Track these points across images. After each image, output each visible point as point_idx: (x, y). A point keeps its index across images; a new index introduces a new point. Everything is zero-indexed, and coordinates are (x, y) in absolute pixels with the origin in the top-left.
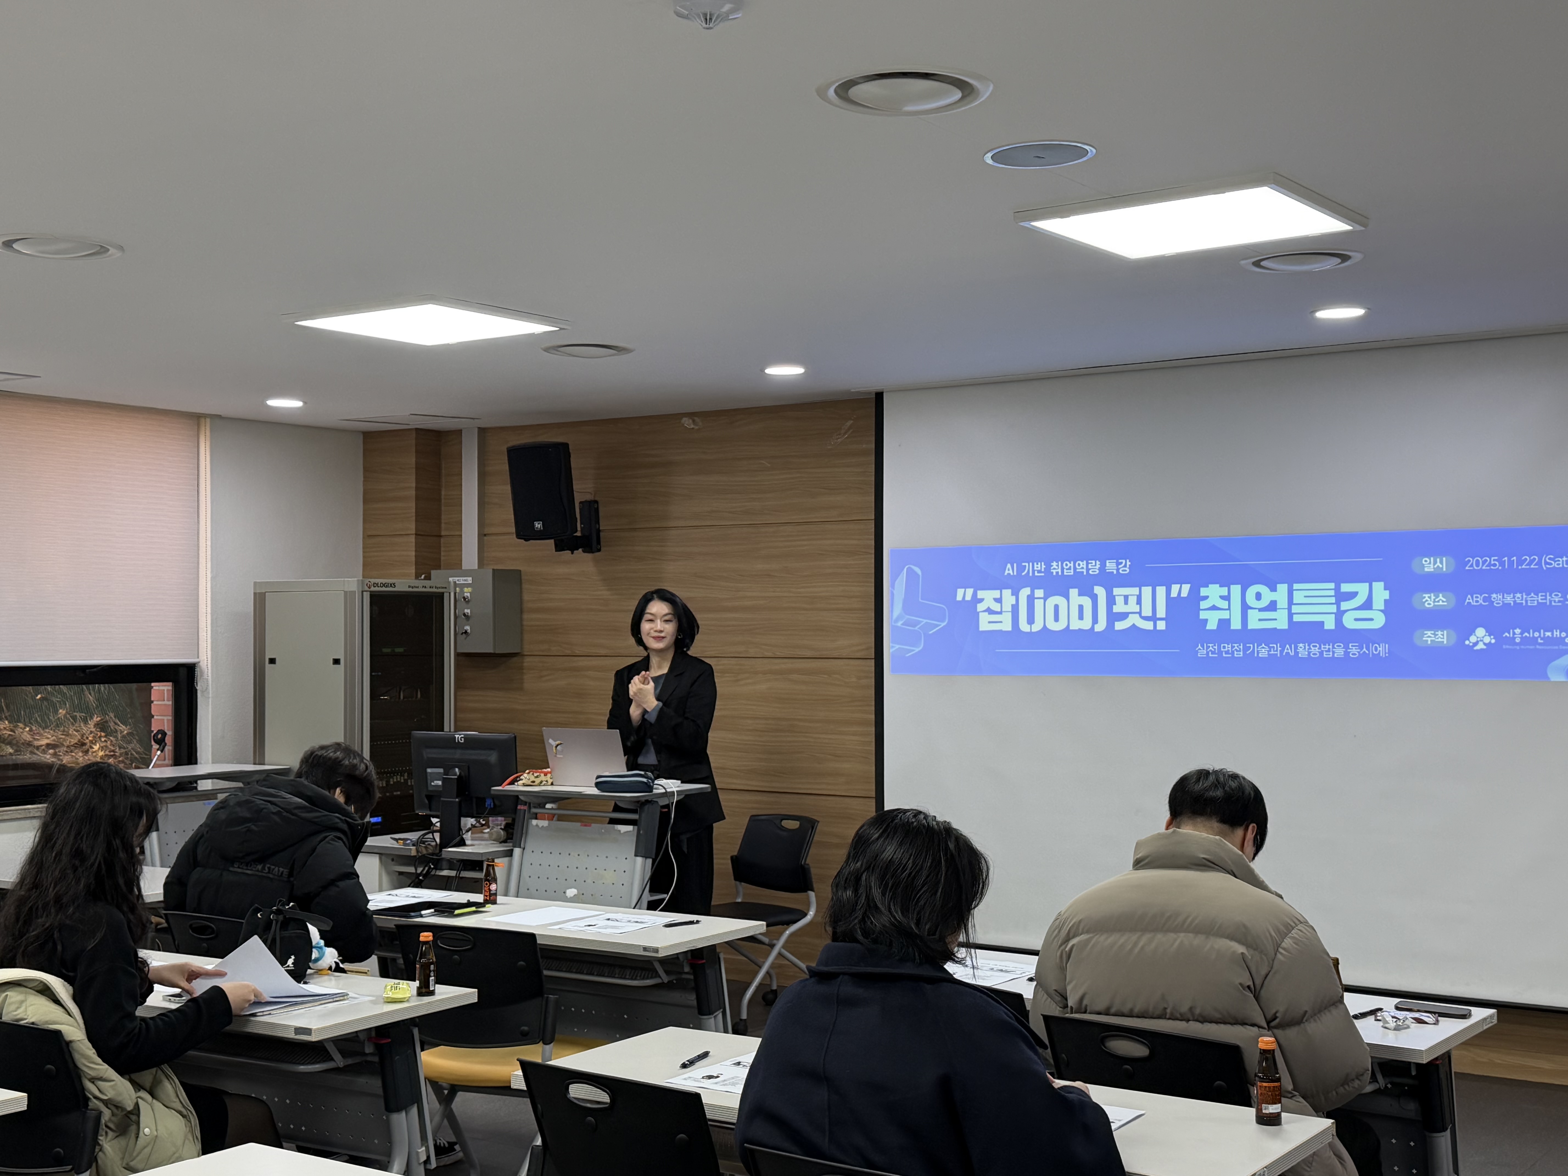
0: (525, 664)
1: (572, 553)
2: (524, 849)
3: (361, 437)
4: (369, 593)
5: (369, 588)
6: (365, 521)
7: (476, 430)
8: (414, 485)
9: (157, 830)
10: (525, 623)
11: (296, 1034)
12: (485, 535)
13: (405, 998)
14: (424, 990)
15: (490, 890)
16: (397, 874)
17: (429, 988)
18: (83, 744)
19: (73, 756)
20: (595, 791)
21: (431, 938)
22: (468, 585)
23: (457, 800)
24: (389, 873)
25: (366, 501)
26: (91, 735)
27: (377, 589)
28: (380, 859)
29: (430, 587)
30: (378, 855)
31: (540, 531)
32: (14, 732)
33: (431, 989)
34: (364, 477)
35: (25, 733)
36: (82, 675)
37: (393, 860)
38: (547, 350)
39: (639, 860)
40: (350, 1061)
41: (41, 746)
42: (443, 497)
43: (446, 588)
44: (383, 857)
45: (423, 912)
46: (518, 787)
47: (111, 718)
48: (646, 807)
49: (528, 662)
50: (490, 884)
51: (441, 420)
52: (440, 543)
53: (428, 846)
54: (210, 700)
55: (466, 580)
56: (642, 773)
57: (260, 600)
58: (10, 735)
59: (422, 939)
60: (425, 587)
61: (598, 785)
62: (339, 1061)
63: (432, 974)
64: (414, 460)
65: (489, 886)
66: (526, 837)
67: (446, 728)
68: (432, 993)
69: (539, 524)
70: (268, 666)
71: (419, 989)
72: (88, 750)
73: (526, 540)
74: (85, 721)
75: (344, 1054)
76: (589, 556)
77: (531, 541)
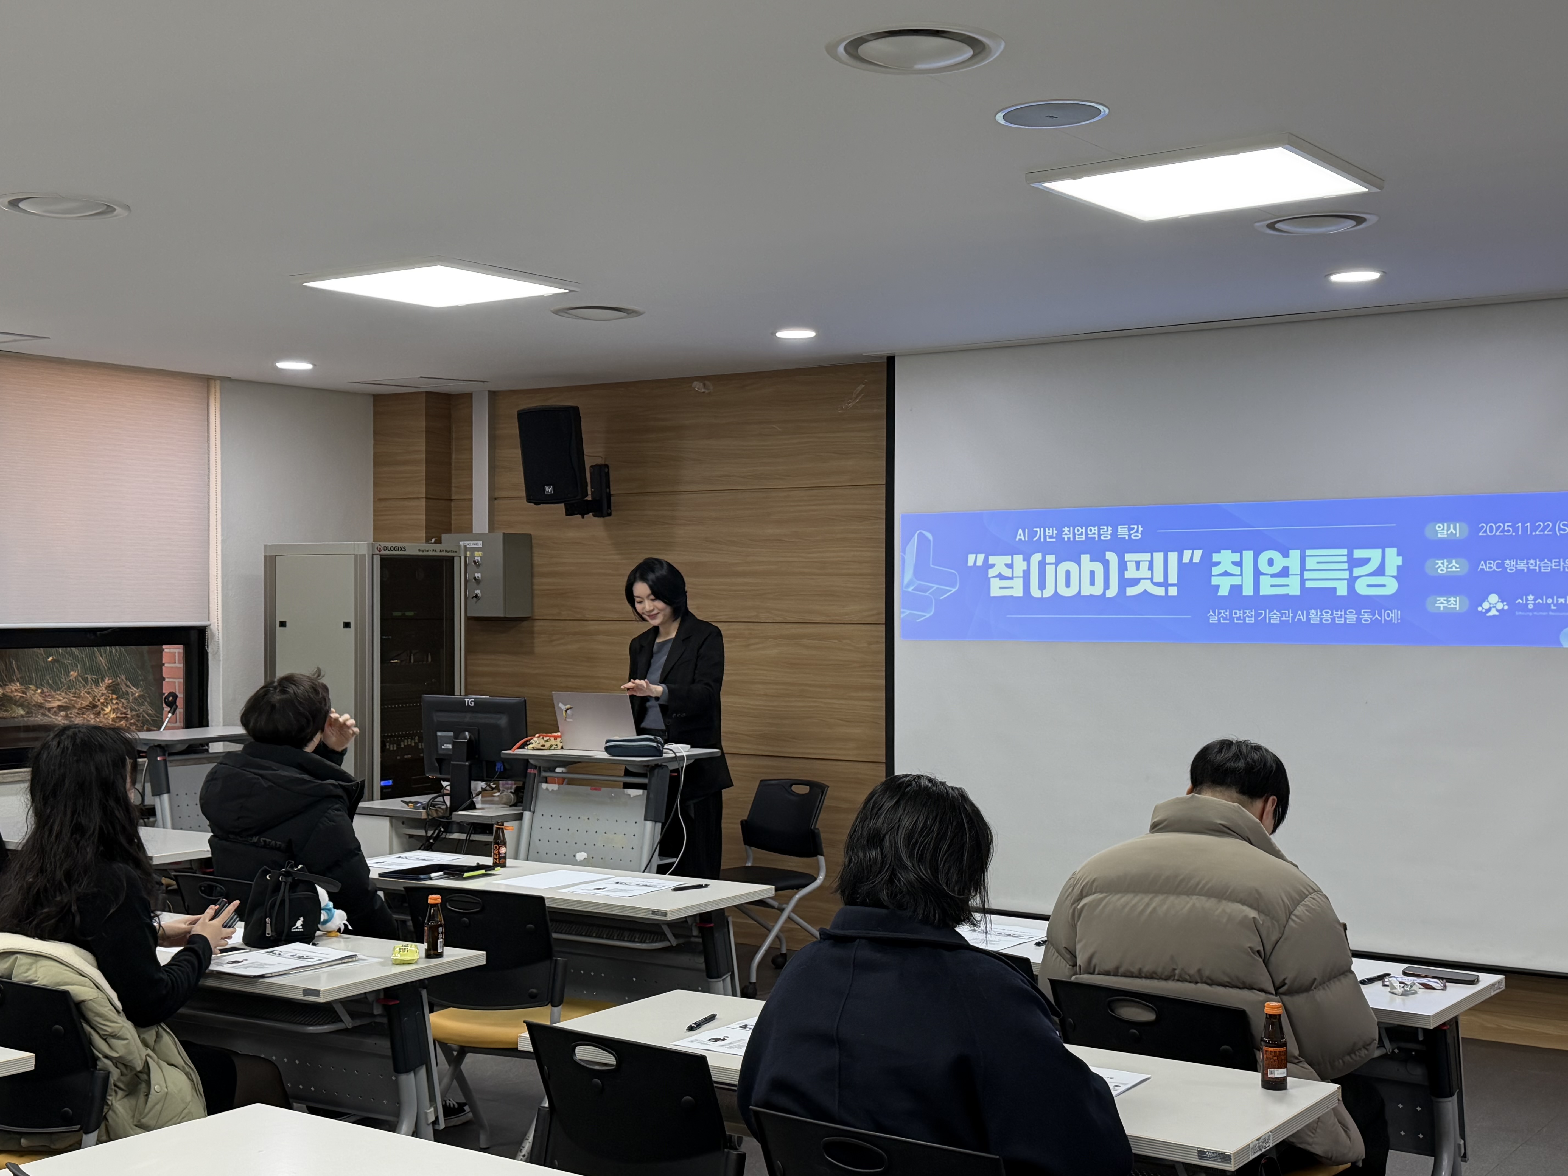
0: (536, 629)
1: (583, 517)
2: (534, 812)
3: (372, 399)
4: (379, 556)
5: (380, 551)
6: (375, 484)
7: (487, 393)
8: (424, 448)
9: (168, 792)
10: (535, 587)
11: (304, 996)
12: (496, 499)
13: (413, 960)
14: (432, 952)
15: (499, 854)
16: (408, 837)
17: (437, 950)
18: (95, 706)
19: (84, 718)
20: (605, 755)
21: (439, 901)
22: (478, 549)
23: (467, 763)
24: (399, 835)
25: (376, 464)
26: (103, 697)
27: (387, 552)
28: (391, 822)
29: (440, 551)
30: (388, 818)
31: (551, 495)
32: (26, 694)
33: (439, 951)
34: (375, 440)
35: (37, 695)
36: (93, 637)
37: (403, 823)
38: (557, 312)
39: (649, 824)
40: (358, 1023)
41: (53, 708)
42: (453, 460)
43: (456, 552)
44: (394, 820)
45: (433, 875)
46: (528, 751)
47: (122, 680)
48: (656, 771)
49: (538, 626)
50: (500, 847)
51: (452, 383)
52: (451, 506)
53: (439, 809)
54: (221, 662)
55: (477, 544)
56: (652, 737)
57: (270, 562)
58: (21, 697)
59: (430, 901)
60: (436, 551)
61: (607, 749)
62: (348, 1022)
63: (440, 937)
64: (424, 424)
65: (499, 849)
66: (536, 801)
67: (457, 692)
68: (440, 955)
69: (549, 488)
70: (279, 629)
71: (427, 951)
72: (100, 712)
73: (537, 504)
74: (97, 684)
75: (353, 1015)
76: (599, 520)
77: (541, 505)
